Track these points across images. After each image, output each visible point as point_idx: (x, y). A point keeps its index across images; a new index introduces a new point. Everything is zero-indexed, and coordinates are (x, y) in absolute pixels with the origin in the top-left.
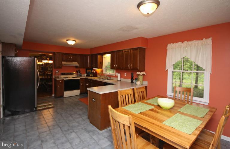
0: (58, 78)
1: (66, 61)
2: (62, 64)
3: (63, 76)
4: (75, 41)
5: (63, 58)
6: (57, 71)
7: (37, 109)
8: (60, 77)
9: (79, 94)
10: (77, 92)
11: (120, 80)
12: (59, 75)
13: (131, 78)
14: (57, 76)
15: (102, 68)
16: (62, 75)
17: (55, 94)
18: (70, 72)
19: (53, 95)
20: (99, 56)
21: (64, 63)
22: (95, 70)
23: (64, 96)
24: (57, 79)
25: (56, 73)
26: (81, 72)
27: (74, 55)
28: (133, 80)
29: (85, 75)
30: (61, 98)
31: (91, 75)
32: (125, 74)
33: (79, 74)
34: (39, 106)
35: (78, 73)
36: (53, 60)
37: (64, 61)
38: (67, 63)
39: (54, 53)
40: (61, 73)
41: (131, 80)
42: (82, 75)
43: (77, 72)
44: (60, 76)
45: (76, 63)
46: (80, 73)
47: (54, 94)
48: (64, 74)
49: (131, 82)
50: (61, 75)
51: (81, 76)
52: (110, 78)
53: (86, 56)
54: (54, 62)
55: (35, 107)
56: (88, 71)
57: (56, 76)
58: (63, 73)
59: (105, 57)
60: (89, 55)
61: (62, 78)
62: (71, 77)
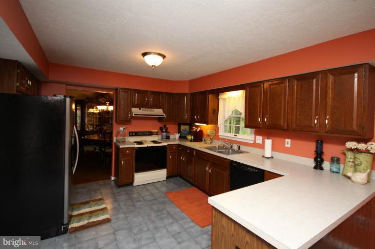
0: (124, 142)
1: (140, 106)
2: (131, 113)
3: (133, 139)
4: (164, 57)
5: (133, 100)
6: (121, 129)
7: (70, 226)
8: (127, 140)
9: (165, 179)
10: (160, 174)
11: (272, 157)
12: (125, 135)
13: (314, 156)
14: (122, 138)
15: (216, 123)
16: (132, 136)
17: (116, 175)
18: (147, 130)
19: (113, 178)
20: (210, 96)
21: (135, 111)
22: (197, 126)
23: (135, 184)
24: (121, 147)
25: (118, 132)
26: (168, 131)
27: (156, 94)
28: (322, 161)
29: (177, 136)
30: (128, 188)
31: (189, 137)
32: (289, 141)
33: (164, 134)
34: (77, 215)
35: (163, 132)
36: (114, 104)
37: (135, 107)
38: (141, 111)
39: (116, 89)
40: (130, 132)
41: (315, 159)
42: (172, 137)
43: (161, 129)
44: (127, 138)
45: (159, 112)
46: (166, 131)
47: (114, 176)
48: (136, 134)
49: (315, 168)
50: (130, 136)
51: (168, 138)
52: (239, 147)
53: (181, 96)
54: (116, 108)
55: (63, 225)
56: (183, 127)
57: (120, 138)
58: (132, 132)
59: (224, 99)
60: (187, 94)
61: (131, 143)
62: (148, 142)
